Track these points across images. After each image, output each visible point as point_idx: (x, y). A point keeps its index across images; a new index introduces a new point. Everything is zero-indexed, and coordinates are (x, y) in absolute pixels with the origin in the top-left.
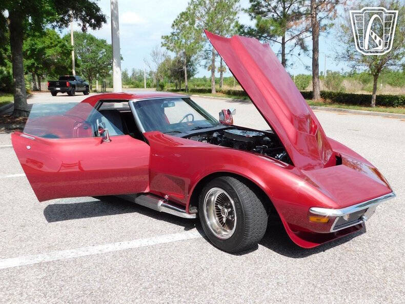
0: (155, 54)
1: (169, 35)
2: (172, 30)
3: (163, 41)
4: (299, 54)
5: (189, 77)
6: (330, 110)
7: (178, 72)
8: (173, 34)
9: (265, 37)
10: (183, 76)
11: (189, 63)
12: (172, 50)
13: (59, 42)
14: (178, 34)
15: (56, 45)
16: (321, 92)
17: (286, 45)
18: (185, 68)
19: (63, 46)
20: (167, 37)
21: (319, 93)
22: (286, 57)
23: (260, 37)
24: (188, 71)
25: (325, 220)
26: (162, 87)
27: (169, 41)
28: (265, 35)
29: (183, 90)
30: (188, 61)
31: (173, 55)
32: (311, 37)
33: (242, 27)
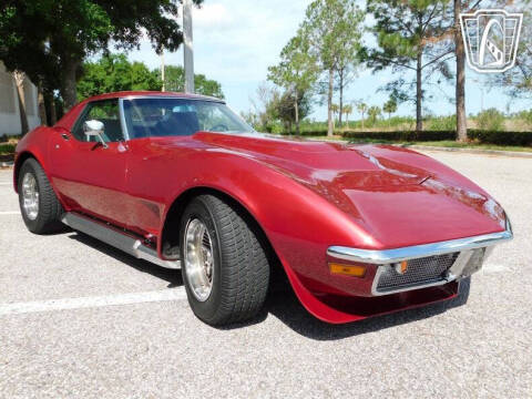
0: (262, 91)
1: (277, 65)
2: (280, 60)
3: (270, 73)
4: (439, 82)
5: (301, 117)
6: (479, 153)
7: (288, 112)
8: (281, 64)
9: (396, 63)
10: (293, 115)
11: (301, 99)
12: (280, 85)
13: (147, 77)
14: (288, 64)
15: (144, 81)
16: (468, 130)
17: (422, 72)
18: (296, 105)
19: (151, 81)
20: (274, 69)
21: (465, 132)
22: (423, 87)
23: (388, 62)
24: (300, 111)
25: (359, 271)
26: (269, 130)
27: (276, 73)
28: (395, 60)
29: (293, 133)
30: (301, 97)
31: (282, 91)
32: (455, 58)
33: (364, 49)
